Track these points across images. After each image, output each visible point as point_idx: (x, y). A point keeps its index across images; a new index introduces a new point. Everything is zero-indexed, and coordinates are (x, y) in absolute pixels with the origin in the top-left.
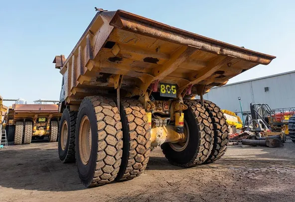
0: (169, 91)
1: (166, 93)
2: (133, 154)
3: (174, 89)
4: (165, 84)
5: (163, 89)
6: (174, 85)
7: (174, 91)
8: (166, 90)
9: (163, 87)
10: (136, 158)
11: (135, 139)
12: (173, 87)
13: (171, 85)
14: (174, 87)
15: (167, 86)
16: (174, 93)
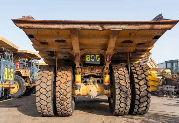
0: (93, 59)
1: (91, 60)
2: (58, 100)
3: (98, 57)
4: (90, 55)
5: (89, 58)
6: (98, 54)
7: (97, 59)
8: (91, 59)
9: (88, 57)
10: (61, 103)
11: (58, 92)
12: (97, 56)
13: (95, 55)
14: (99, 56)
15: (92, 56)
16: (97, 60)
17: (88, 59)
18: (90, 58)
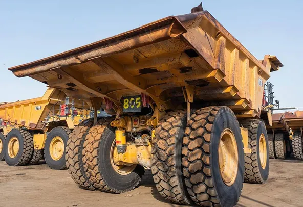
0: (132, 105)
1: (130, 107)
2: (85, 167)
3: (138, 101)
4: (130, 98)
5: (127, 103)
6: (139, 96)
7: (138, 104)
9: (126, 101)
11: (84, 155)
12: (137, 99)
13: (135, 97)
14: (139, 99)
15: (132, 99)
16: (138, 106)
17: (126, 106)
18: (129, 103)
